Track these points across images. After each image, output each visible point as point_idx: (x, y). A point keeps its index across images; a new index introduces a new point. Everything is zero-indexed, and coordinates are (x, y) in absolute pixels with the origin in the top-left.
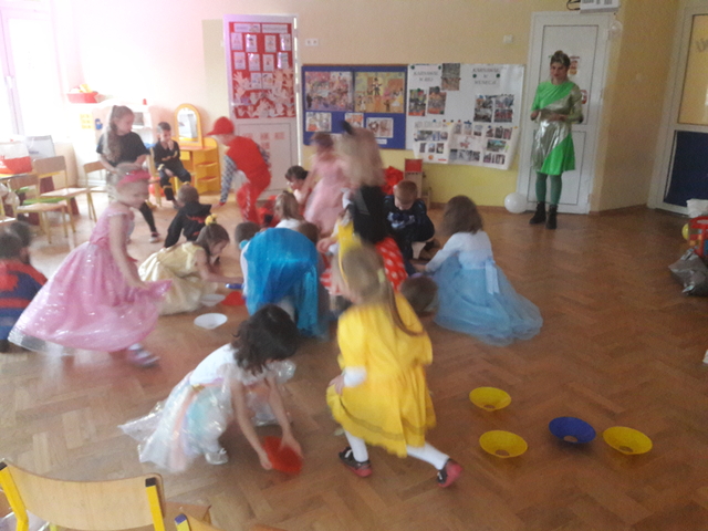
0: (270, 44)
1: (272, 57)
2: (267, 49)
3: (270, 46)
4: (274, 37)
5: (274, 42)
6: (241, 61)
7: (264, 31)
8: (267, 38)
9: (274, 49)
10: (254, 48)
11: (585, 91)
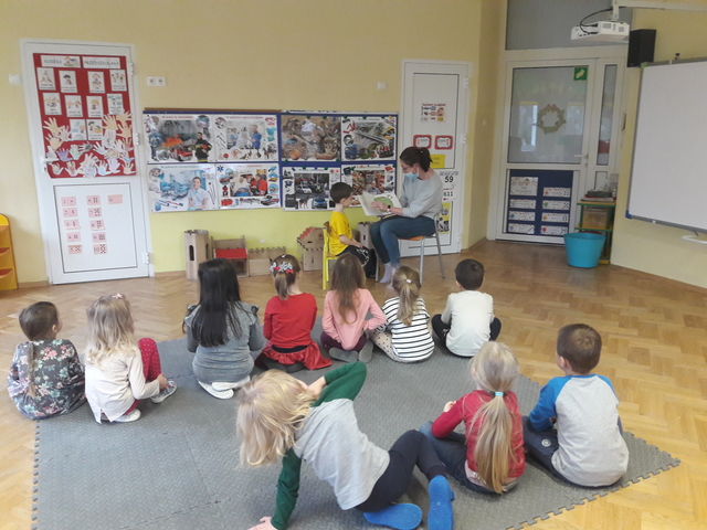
1: (99, 99)
6: (53, 105)
7: (86, 66)
10: (73, 87)
11: (450, 137)
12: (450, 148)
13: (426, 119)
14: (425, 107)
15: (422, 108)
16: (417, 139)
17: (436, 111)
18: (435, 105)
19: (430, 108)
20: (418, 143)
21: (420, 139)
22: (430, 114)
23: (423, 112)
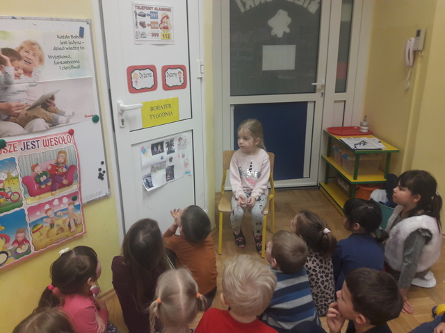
11: (182, 68)
12: (183, 86)
13: (143, 35)
14: (140, 11)
15: (136, 13)
16: (133, 74)
17: (159, 21)
18: (155, 9)
19: (148, 15)
20: (136, 82)
21: (138, 74)
22: (149, 25)
23: (137, 23)
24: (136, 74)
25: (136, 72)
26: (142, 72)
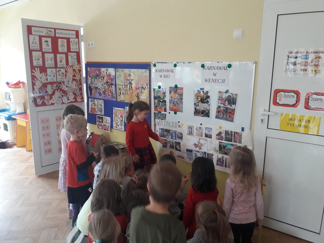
0: (62, 45)
1: (64, 56)
2: (60, 49)
3: (62, 47)
4: (65, 41)
5: (65, 44)
7: (57, 35)
8: (60, 40)
9: (65, 50)
10: (50, 48)
13: (293, 71)
14: (292, 55)
15: (288, 57)
16: (278, 94)
17: (309, 61)
18: (307, 53)
19: (300, 57)
20: (280, 99)
21: (283, 95)
22: (299, 64)
23: (287, 62)
24: (281, 94)
25: (281, 93)
26: (287, 94)
